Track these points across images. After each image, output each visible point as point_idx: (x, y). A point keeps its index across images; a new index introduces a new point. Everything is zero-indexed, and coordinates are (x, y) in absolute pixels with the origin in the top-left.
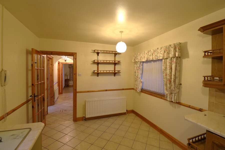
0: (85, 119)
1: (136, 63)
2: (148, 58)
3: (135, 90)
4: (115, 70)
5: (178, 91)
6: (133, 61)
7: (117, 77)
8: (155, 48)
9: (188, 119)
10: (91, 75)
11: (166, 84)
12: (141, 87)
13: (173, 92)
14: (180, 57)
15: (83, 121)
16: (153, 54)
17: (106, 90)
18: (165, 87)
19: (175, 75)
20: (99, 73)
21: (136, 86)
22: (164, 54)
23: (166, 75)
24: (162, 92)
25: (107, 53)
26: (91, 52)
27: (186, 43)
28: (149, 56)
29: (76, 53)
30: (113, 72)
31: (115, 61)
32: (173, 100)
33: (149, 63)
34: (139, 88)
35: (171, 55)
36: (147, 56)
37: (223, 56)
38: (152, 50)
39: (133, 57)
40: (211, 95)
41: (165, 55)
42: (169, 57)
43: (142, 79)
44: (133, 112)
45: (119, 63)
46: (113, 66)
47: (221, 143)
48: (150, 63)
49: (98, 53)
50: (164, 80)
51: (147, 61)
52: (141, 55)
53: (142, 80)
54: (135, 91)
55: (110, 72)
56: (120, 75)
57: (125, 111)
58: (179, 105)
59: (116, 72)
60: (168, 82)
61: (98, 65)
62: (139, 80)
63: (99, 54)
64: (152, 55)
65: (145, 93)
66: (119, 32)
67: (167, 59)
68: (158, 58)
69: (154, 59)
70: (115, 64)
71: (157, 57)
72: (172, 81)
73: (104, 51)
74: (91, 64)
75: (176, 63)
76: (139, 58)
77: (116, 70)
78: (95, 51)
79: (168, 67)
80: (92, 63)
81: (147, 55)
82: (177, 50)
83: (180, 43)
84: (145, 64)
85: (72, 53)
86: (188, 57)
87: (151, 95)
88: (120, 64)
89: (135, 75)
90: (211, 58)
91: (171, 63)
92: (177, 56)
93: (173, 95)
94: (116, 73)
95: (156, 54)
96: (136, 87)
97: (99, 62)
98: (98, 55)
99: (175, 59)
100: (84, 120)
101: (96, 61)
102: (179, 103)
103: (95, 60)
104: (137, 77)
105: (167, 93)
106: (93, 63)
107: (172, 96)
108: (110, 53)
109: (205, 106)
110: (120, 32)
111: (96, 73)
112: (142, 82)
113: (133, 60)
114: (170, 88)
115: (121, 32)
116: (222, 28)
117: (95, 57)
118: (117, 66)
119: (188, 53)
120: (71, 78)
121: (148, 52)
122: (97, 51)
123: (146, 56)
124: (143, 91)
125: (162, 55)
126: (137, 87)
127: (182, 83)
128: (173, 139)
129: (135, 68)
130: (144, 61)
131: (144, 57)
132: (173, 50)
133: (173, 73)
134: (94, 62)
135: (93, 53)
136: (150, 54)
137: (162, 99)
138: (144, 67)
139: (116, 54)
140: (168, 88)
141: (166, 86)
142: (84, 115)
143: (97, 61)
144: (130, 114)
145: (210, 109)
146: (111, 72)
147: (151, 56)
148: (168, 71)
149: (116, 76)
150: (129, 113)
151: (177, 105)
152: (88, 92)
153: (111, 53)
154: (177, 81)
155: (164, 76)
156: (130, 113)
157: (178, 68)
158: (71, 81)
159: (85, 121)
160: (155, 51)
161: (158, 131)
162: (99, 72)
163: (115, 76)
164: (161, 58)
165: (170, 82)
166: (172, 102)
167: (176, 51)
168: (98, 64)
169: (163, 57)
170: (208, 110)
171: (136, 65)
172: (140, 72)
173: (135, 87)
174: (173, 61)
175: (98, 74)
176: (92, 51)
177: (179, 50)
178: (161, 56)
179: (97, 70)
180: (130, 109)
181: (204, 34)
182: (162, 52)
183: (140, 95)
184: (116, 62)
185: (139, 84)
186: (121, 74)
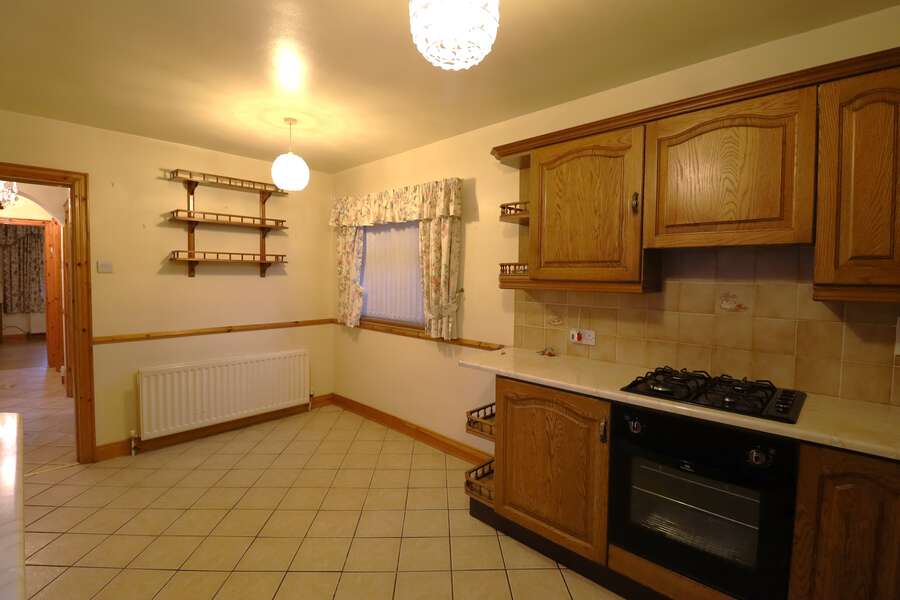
0: (140, 446)
1: (340, 230)
2: (379, 214)
3: (341, 324)
4: (263, 254)
5: (455, 308)
6: (331, 224)
7: (271, 279)
8: (399, 187)
9: (470, 363)
10: (161, 272)
11: (428, 293)
12: (358, 312)
13: (445, 313)
14: (459, 218)
15: (131, 453)
16: (394, 206)
17: (229, 330)
18: (426, 301)
19: (448, 267)
20: (197, 262)
21: (342, 308)
22: (422, 207)
23: (428, 267)
24: (419, 318)
25: (230, 187)
26: (160, 178)
27: (473, 182)
28: (382, 211)
29: (86, 176)
30: (258, 258)
31: (263, 220)
32: (444, 335)
33: (382, 233)
34: (354, 314)
35: (439, 211)
36: (377, 208)
37: (528, 219)
38: (391, 193)
39: (333, 210)
40: (518, 310)
41: (425, 209)
42: (435, 215)
43: (361, 283)
44: (334, 400)
45: (278, 227)
46: (257, 237)
47: (519, 393)
48: (388, 234)
49: (191, 186)
50: (423, 283)
51: (379, 227)
52: (359, 203)
53: (361, 289)
54: (339, 326)
55: (246, 258)
56: (284, 273)
57: (306, 400)
58: (458, 346)
59: (268, 259)
60: (433, 286)
61: (191, 231)
62: (353, 289)
63: (197, 190)
64: (392, 206)
65: (373, 329)
66: (282, 120)
67: (429, 220)
68: (408, 218)
69: (397, 221)
70: (264, 230)
71: (406, 213)
72: (442, 284)
73: (217, 177)
74: (161, 225)
75: (451, 234)
76: (352, 213)
77: (267, 253)
78: (180, 175)
79: (432, 243)
80: (162, 219)
81: (377, 204)
82: (453, 197)
83: (459, 180)
84: (370, 236)
85: (63, 174)
86: (476, 218)
87: (390, 331)
88: (285, 231)
89: (340, 273)
90: (517, 220)
91: (438, 233)
92: (451, 214)
93: (445, 319)
94: (270, 264)
95: (402, 204)
96: (342, 313)
97: (195, 219)
98: (191, 192)
99: (448, 221)
100: (133, 452)
101: (183, 215)
102: (458, 341)
103: (177, 211)
104: (346, 277)
105: (430, 316)
106: (170, 220)
107: (442, 323)
108: (241, 188)
109: (508, 338)
110: (286, 120)
111: (183, 262)
112: (361, 294)
113: (332, 220)
114: (437, 303)
115: (291, 121)
116: (529, 157)
117: (176, 199)
118: (270, 240)
119: (476, 209)
120: (16, 299)
121: (380, 197)
122: (187, 177)
123: (375, 209)
124: (365, 322)
125: (417, 210)
126: (347, 311)
127: (465, 288)
128: (447, 442)
129: (340, 248)
130: (367, 224)
131: (369, 212)
132: (442, 198)
133: (444, 260)
134: (173, 220)
135: (170, 180)
136: (384, 204)
137: (419, 337)
138: (367, 245)
139: (267, 193)
140: (432, 303)
141: (428, 298)
142: (133, 432)
143: (186, 214)
144: (324, 409)
145: (518, 344)
146: (250, 258)
147: (389, 210)
148: (432, 256)
149: (267, 277)
150: (321, 407)
151: (453, 347)
152: (148, 337)
153: (249, 188)
154: (453, 283)
155: (423, 269)
156: (325, 405)
157: (455, 246)
158: (12, 312)
159: (139, 456)
160: (398, 196)
161: (409, 434)
162: (198, 257)
163: (263, 274)
164: (415, 217)
165: (438, 284)
166: (442, 339)
167: (449, 201)
168: (191, 225)
169: (420, 214)
170: (515, 346)
171: (341, 239)
172: (354, 261)
173: (340, 311)
174: (444, 226)
175: (192, 267)
176: (161, 174)
177: (457, 197)
178: (414, 212)
179: (187, 249)
180: (323, 390)
181: (502, 163)
182: (418, 201)
183: (356, 339)
184: (269, 223)
185: (353, 301)
186: (287, 268)
